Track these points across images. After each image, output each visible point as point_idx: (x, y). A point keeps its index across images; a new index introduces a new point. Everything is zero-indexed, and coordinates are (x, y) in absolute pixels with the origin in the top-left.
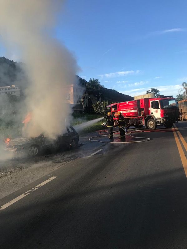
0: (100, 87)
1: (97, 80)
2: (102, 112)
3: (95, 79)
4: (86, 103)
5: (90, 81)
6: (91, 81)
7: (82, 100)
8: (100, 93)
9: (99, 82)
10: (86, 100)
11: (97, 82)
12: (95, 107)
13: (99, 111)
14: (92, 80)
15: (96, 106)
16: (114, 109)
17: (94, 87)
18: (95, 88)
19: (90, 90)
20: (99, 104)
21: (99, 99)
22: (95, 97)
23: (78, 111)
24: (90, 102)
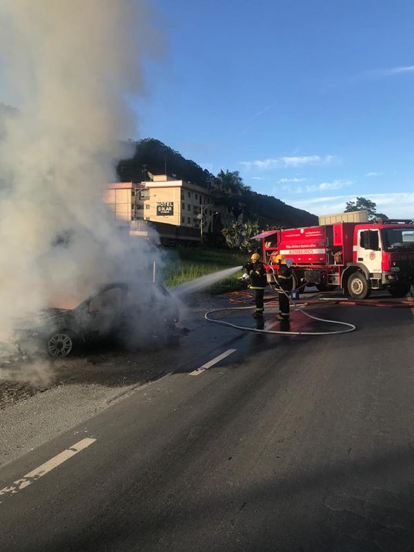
0: (242, 190)
1: (237, 173)
2: (243, 247)
3: (231, 171)
4: (208, 223)
5: (219, 175)
6: (222, 174)
7: (199, 216)
8: (240, 204)
9: (240, 179)
10: (210, 218)
11: (236, 179)
12: (227, 234)
13: (237, 243)
14: (225, 173)
15: (231, 233)
16: (269, 243)
17: (227, 189)
18: (230, 190)
19: (219, 196)
20: (238, 227)
21: (239, 216)
22: (229, 212)
23: (189, 241)
24: (218, 222)
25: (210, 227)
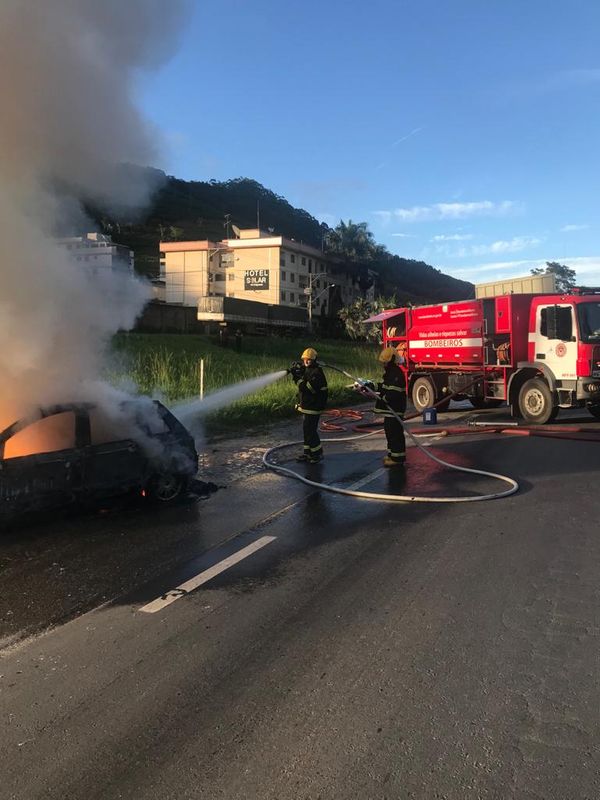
0: (372, 251)
1: (364, 225)
2: (371, 337)
3: (356, 222)
4: (322, 302)
5: (338, 229)
6: (342, 228)
7: (307, 291)
8: (370, 272)
9: (370, 234)
10: (323, 294)
11: (364, 234)
12: (347, 317)
13: (362, 331)
14: (347, 225)
15: (353, 316)
16: (394, 329)
17: (350, 250)
18: (354, 252)
19: (337, 260)
20: (364, 306)
21: (368, 291)
22: (353, 284)
23: (288, 327)
24: (336, 299)
25: (323, 307)
